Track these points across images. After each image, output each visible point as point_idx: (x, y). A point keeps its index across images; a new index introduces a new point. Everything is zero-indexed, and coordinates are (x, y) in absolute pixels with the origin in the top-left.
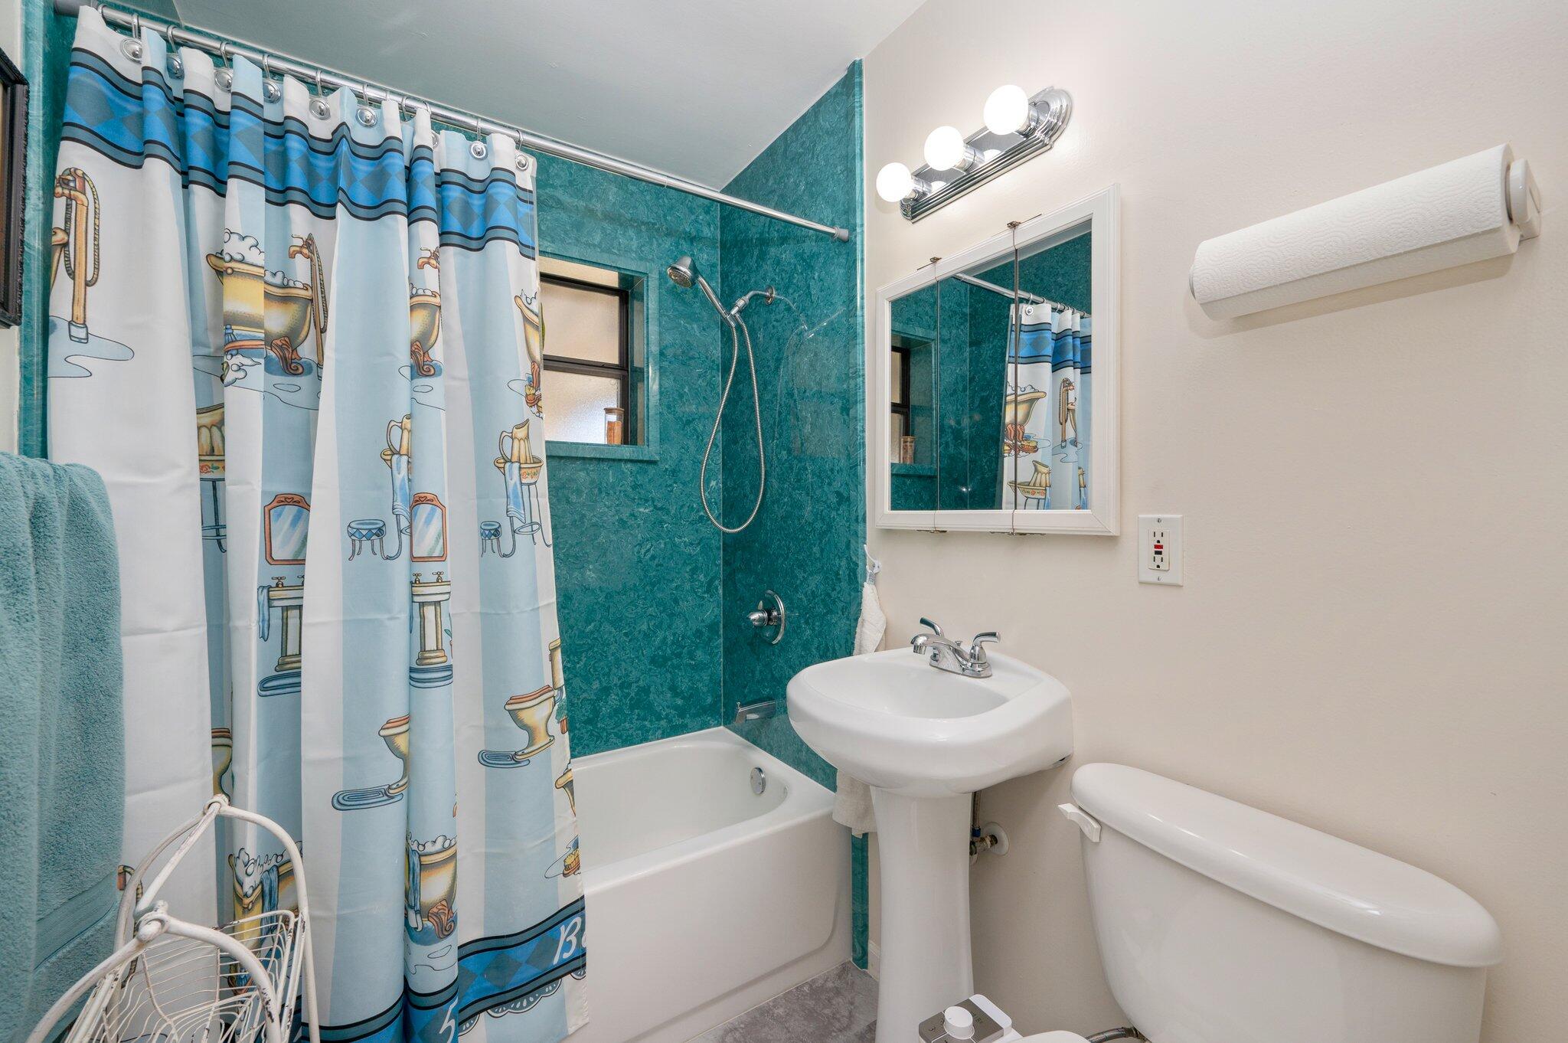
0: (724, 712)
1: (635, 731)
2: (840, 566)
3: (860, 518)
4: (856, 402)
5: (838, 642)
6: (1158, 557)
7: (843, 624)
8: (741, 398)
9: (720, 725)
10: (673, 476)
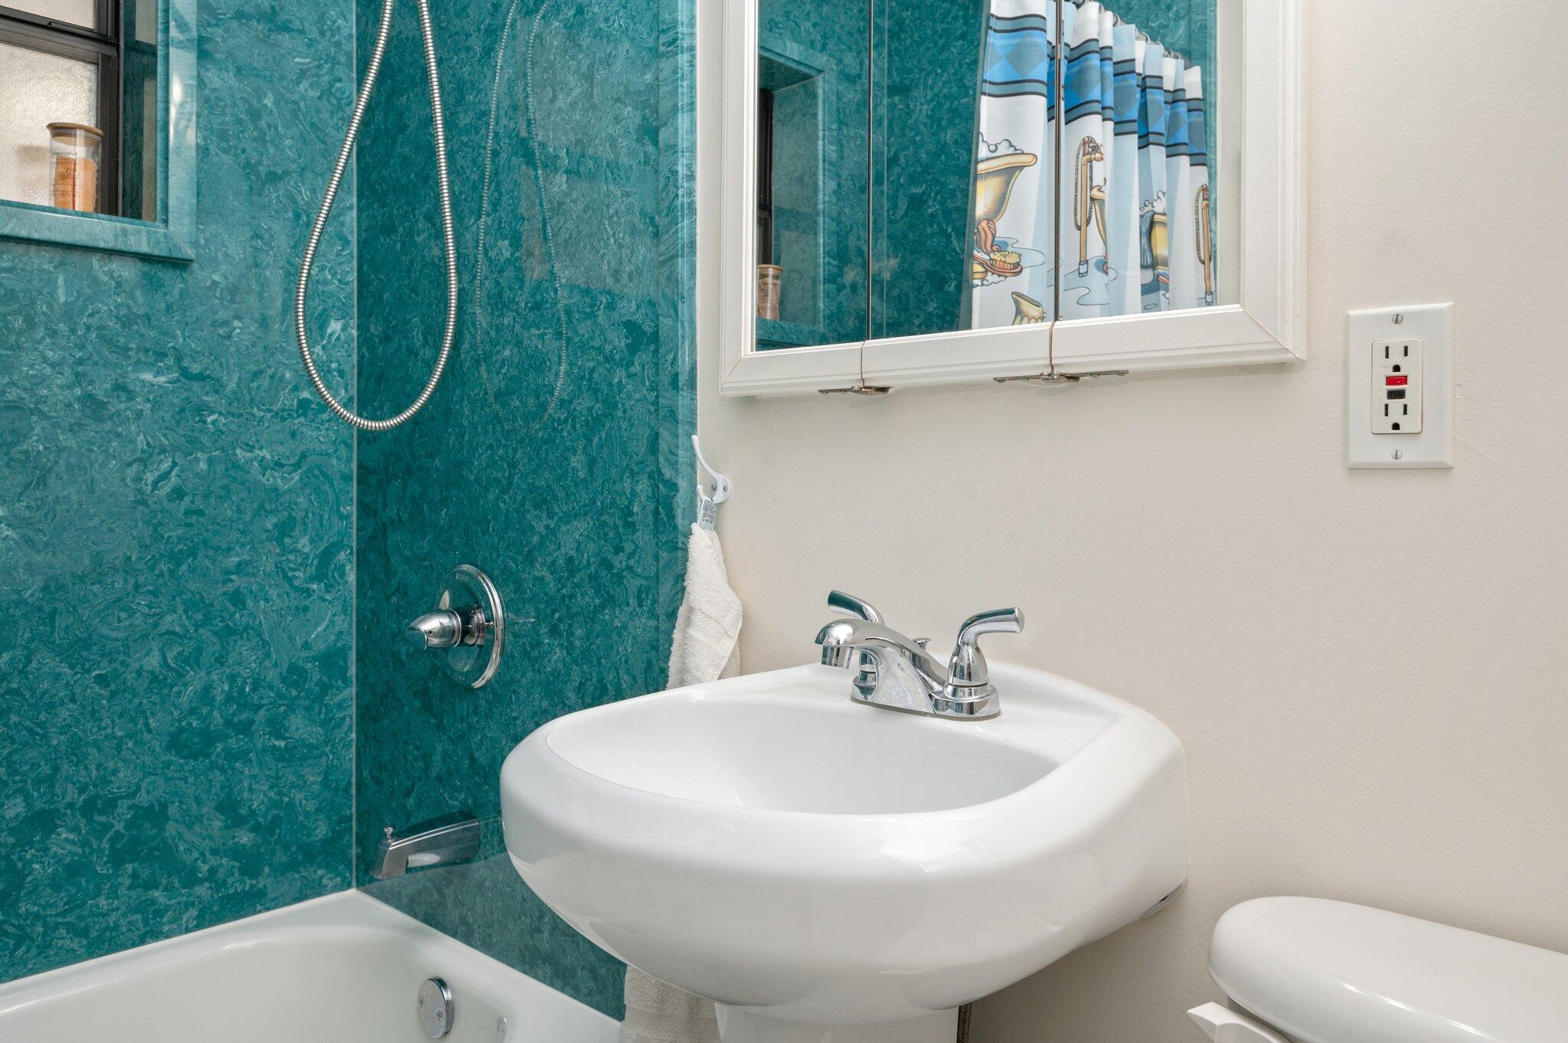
0: (358, 858)
1: (124, 915)
2: (634, 494)
3: (683, 378)
4: (675, 109)
5: (628, 671)
6: (1396, 405)
7: (641, 626)
8: (402, 129)
9: (349, 886)
10: (232, 301)
